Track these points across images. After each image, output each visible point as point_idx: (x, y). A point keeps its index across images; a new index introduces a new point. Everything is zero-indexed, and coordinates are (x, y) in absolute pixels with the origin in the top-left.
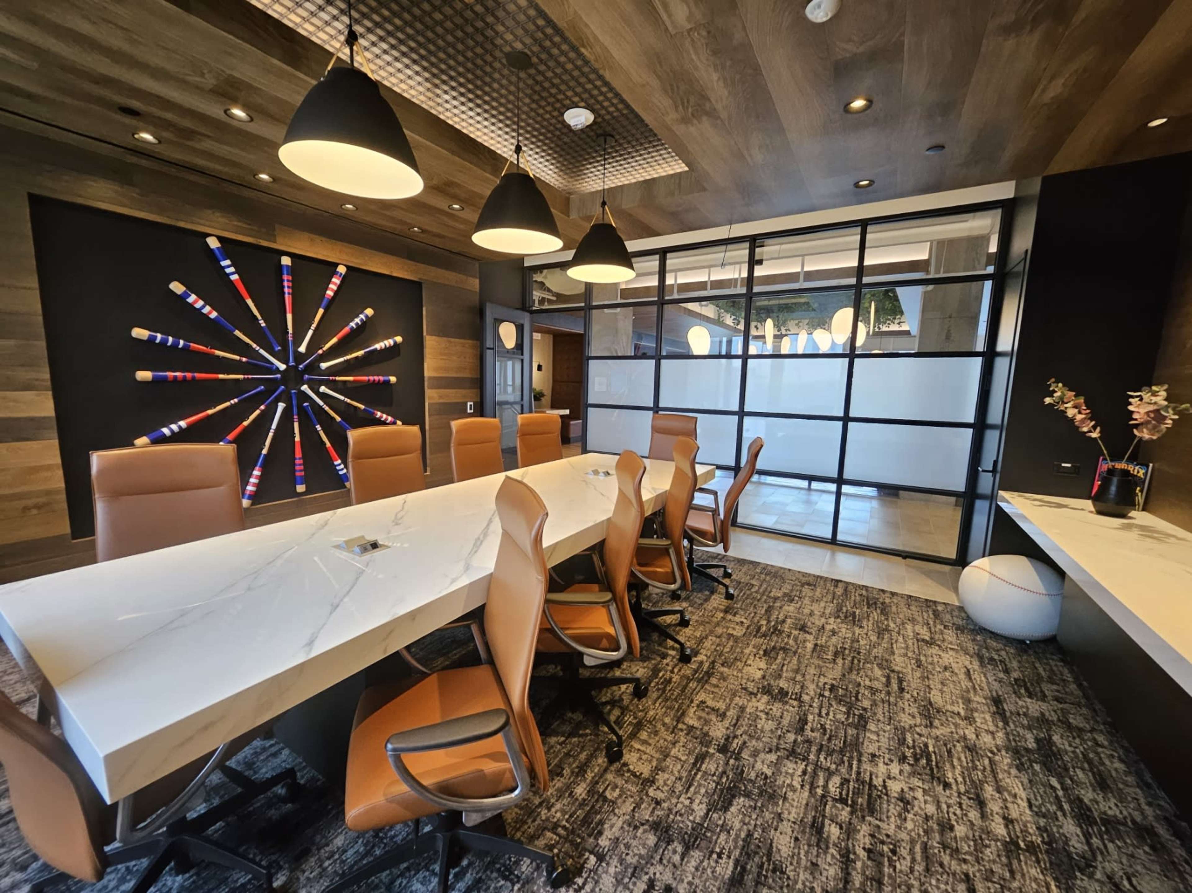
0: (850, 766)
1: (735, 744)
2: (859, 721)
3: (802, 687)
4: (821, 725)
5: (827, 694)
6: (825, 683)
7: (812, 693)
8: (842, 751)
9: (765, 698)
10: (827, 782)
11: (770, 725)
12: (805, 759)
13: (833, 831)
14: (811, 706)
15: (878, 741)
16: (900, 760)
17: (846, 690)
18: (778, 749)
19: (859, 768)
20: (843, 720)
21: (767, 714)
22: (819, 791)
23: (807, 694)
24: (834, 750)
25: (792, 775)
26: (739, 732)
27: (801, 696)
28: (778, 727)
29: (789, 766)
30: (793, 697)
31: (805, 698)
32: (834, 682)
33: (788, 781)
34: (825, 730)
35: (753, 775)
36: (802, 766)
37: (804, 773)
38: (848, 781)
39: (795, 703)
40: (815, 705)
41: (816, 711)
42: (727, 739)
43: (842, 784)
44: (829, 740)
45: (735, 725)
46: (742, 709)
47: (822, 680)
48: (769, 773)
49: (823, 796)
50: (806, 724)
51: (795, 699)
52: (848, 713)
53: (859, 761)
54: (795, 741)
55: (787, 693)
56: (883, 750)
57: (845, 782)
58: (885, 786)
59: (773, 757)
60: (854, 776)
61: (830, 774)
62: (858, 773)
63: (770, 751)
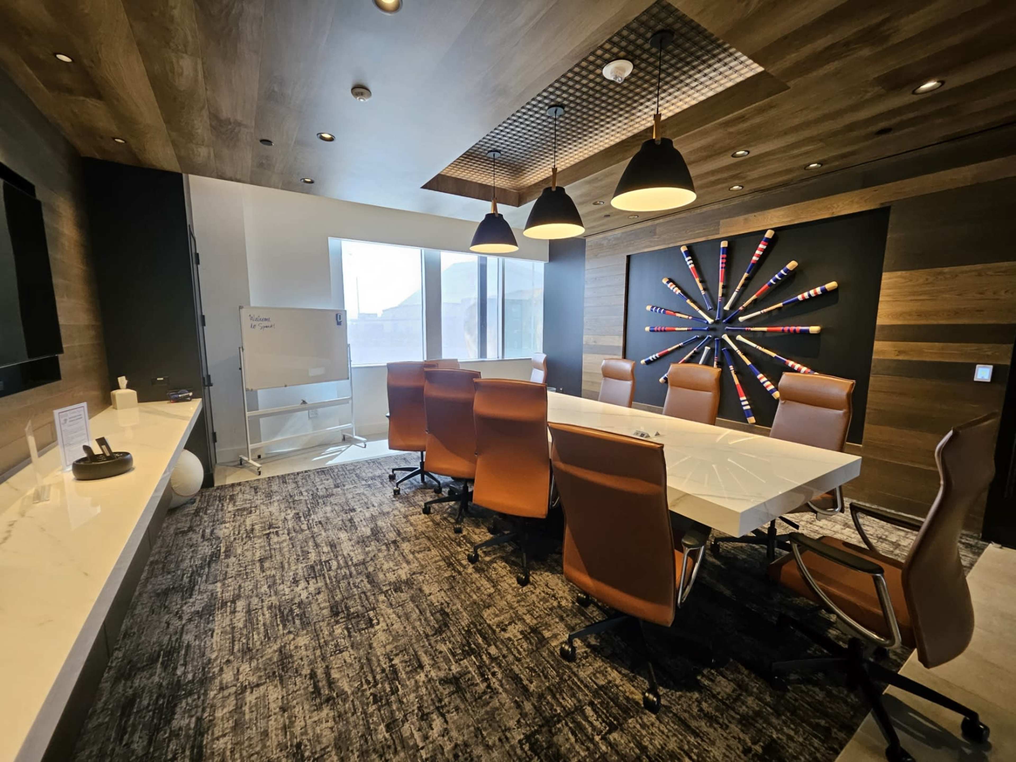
0: (330, 578)
1: (392, 548)
2: (337, 609)
3: (391, 604)
4: (359, 587)
5: (371, 613)
6: (378, 623)
7: (381, 605)
8: (339, 582)
9: (404, 577)
10: (338, 563)
11: (386, 567)
12: (356, 565)
13: (326, 549)
14: (374, 594)
15: (319, 604)
16: (302, 601)
17: (360, 631)
18: (372, 559)
19: (325, 581)
20: (348, 601)
21: (394, 571)
22: (340, 558)
23: (383, 602)
24: (343, 579)
25: (356, 555)
26: (396, 553)
27: (385, 596)
28: (381, 569)
29: (361, 557)
30: (390, 592)
31: (382, 598)
32: (373, 630)
33: (356, 552)
34: (355, 586)
35: (372, 543)
36: (355, 561)
37: (351, 560)
38: (328, 571)
39: (385, 589)
40: (372, 597)
41: (369, 594)
42: (398, 546)
43: (330, 568)
44: (349, 583)
45: (402, 554)
46: (408, 563)
47: (383, 625)
48: (367, 549)
49: (337, 557)
50: (368, 582)
51: (387, 591)
52: (347, 608)
53: (326, 584)
54: (367, 569)
55: (396, 591)
56: (314, 601)
57: (330, 569)
58: (308, 582)
59: (371, 555)
60: (326, 575)
61: (339, 567)
62: (324, 578)
63: (374, 556)
